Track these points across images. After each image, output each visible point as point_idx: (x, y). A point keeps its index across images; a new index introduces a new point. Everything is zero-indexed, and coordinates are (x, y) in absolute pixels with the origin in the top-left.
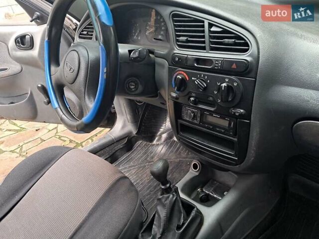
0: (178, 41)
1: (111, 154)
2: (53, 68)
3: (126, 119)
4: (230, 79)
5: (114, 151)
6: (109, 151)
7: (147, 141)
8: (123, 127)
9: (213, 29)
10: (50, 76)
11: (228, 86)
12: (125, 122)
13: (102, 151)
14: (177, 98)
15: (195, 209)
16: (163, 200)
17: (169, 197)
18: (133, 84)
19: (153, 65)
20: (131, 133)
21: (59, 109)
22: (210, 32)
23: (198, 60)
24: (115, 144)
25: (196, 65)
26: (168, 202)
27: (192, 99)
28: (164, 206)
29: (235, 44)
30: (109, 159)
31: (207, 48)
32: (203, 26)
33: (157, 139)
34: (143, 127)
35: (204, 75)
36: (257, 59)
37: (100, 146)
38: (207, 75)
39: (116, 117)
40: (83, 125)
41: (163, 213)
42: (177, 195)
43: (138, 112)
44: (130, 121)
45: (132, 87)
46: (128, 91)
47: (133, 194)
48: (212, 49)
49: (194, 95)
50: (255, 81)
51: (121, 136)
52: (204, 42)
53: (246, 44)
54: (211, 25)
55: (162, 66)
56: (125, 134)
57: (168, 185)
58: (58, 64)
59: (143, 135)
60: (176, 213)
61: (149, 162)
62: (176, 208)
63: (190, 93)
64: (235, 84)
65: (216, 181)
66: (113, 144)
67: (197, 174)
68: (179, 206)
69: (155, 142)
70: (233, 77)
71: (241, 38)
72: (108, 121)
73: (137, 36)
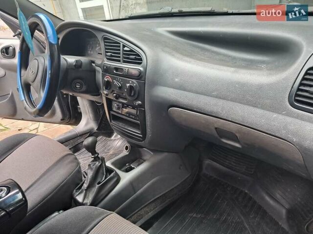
0: (106, 55)
1: (74, 145)
2: (23, 71)
3: (89, 117)
4: (132, 82)
5: (77, 143)
6: (73, 143)
7: (106, 137)
8: (87, 124)
9: (126, 49)
10: (21, 77)
11: (130, 86)
12: (88, 119)
13: (67, 143)
14: (107, 95)
15: (114, 172)
16: (92, 165)
17: (95, 164)
18: (78, 84)
19: (94, 71)
20: (93, 129)
21: (25, 101)
22: (124, 50)
23: (117, 69)
24: (78, 138)
25: (115, 72)
26: (95, 166)
27: (115, 95)
28: (92, 169)
29: (136, 59)
30: (72, 149)
31: (122, 61)
32: (119, 47)
33: (115, 135)
34: (104, 125)
35: (120, 79)
36: (146, 69)
37: (65, 138)
38: (121, 79)
39: (82, 116)
40: (38, 111)
41: (90, 174)
42: (102, 162)
43: (99, 112)
44: (92, 119)
45: (78, 86)
46: (74, 89)
47: (74, 164)
48: (124, 62)
49: (115, 92)
50: (145, 83)
51: (84, 132)
52: (119, 57)
53: (141, 60)
54: (124, 46)
55: (99, 72)
56: (88, 130)
57: (96, 155)
58: (26, 68)
59: (103, 132)
60: (100, 175)
61: (106, 153)
62: (101, 171)
63: (113, 91)
64: (135, 85)
65: (141, 159)
66: (76, 137)
67: (128, 154)
68: (103, 170)
69: (113, 138)
70: (134, 80)
71: (139, 56)
72: (76, 119)
73: (91, 51)
